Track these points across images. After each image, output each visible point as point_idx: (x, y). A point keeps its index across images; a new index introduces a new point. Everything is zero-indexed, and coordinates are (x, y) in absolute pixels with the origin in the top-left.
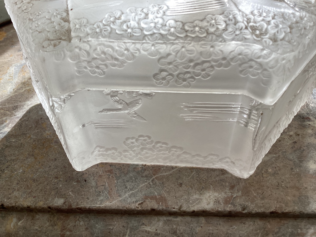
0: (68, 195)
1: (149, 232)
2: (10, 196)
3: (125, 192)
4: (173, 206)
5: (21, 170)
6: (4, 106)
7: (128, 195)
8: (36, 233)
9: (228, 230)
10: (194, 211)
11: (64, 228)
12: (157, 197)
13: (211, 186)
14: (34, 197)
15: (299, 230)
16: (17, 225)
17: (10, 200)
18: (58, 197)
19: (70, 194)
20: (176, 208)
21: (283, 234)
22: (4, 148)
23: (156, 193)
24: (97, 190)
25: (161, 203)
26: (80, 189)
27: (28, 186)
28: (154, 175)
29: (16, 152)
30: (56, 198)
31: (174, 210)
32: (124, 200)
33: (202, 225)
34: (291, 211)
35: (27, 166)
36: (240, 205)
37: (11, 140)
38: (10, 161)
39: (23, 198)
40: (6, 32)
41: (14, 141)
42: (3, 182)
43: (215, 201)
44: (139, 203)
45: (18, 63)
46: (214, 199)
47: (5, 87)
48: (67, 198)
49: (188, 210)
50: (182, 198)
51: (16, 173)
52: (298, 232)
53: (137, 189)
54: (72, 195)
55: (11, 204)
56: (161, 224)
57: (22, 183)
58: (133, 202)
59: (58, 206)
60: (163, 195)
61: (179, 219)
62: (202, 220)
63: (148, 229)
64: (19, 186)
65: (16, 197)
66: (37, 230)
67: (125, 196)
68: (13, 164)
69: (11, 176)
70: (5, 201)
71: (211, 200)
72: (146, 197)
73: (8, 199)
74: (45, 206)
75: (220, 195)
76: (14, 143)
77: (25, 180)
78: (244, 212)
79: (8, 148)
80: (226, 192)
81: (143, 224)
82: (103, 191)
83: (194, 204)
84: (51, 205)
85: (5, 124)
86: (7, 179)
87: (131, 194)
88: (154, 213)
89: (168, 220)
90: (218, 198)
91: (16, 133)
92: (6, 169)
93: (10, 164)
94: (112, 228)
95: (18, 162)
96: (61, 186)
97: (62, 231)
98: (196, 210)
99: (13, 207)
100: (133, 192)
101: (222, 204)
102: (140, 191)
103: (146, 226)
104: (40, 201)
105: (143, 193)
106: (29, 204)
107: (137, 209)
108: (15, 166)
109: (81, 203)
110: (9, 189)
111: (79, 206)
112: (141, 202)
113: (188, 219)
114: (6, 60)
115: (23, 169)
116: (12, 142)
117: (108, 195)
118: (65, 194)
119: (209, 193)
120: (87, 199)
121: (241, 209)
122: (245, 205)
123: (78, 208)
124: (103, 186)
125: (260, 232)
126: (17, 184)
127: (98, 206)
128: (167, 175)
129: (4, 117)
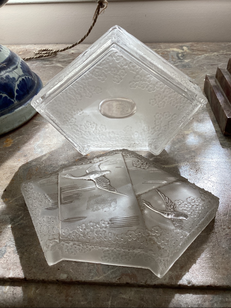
0: (69, 272)
1: (124, 299)
2: (30, 272)
3: (108, 270)
4: (141, 281)
5: (36, 253)
6: (18, 203)
7: (110, 272)
8: (49, 298)
9: (178, 298)
10: (155, 285)
12: (130, 274)
14: (47, 273)
15: (227, 299)
16: (36, 292)
17: (30, 274)
18: (63, 273)
19: (70, 271)
20: (143, 282)
21: (216, 301)
22: (22, 236)
23: (129, 272)
24: (89, 268)
25: (132, 279)
26: (77, 267)
27: (42, 265)
29: (31, 239)
30: (62, 274)
31: (142, 283)
32: (108, 276)
33: (160, 294)
34: (221, 285)
35: (39, 250)
36: (187, 280)
37: (26, 230)
38: (27, 246)
39: (39, 274)
40: (12, 139)
41: (28, 230)
42: (24, 261)
43: (170, 277)
44: (118, 278)
45: (25, 166)
46: (169, 276)
47: (17, 187)
48: (69, 274)
49: (151, 284)
50: (147, 275)
51: (32, 255)
52: (226, 300)
53: (116, 268)
54: (72, 271)
55: (31, 277)
56: (133, 293)
57: (37, 262)
58: (114, 278)
59: (63, 280)
60: (134, 273)
61: (145, 289)
62: (161, 290)
63: (124, 296)
64: (35, 265)
65: (34, 272)
66: (49, 296)
67: (108, 273)
68: (30, 248)
69: (29, 258)
70: (27, 275)
71: (167, 277)
72: (123, 274)
73: (29, 274)
74: (55, 279)
75: (173, 274)
76: (28, 232)
77: (39, 260)
78: (189, 285)
79: (25, 236)
80: (177, 272)
81: (121, 293)
82: (93, 269)
83: (155, 280)
84: (58, 278)
85: (21, 217)
86: (27, 259)
87: (112, 272)
88: (128, 285)
89: (138, 291)
90: (172, 275)
91: (29, 224)
92: (25, 252)
93: (28, 248)
94: (99, 295)
95: (33, 247)
96: (64, 265)
97: (66, 297)
98: (156, 284)
99: (32, 280)
100: (114, 270)
101: (174, 280)
102: (118, 270)
103: (122, 294)
104: (51, 276)
105: (120, 271)
106: (43, 278)
107: (116, 282)
108: (31, 250)
109: (79, 277)
110: (29, 266)
111: (77, 280)
112: (119, 277)
113: (151, 290)
114: (16, 164)
115: (37, 252)
116: (27, 232)
117: (96, 272)
118: (67, 271)
120: (82, 275)
121: (187, 283)
122: (190, 281)
123: (76, 281)
124: (92, 265)
125: (200, 300)
126: (34, 263)
127: (90, 280)
129: (20, 212)
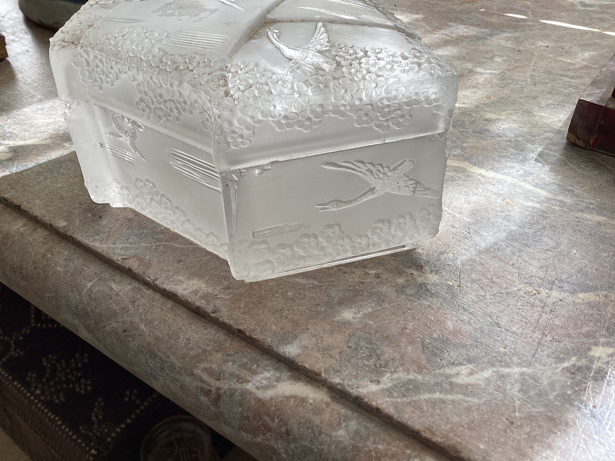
0: (74, 222)
1: (111, 289)
2: (31, 201)
3: (122, 243)
4: (150, 275)
5: (60, 185)
7: (122, 246)
8: (27, 243)
9: (184, 326)
10: (165, 290)
11: (49, 250)
12: (145, 261)
13: (208, 277)
14: (48, 211)
15: (255, 366)
16: (19, 229)
18: (65, 219)
19: (76, 222)
20: (151, 278)
21: (234, 360)
23: (148, 257)
24: (101, 229)
25: (142, 267)
26: (89, 222)
27: (52, 200)
28: (166, 241)
30: (63, 220)
31: (148, 279)
32: (114, 249)
33: (164, 308)
34: (260, 340)
36: (214, 306)
39: (38, 208)
43: (195, 290)
44: (124, 257)
46: (195, 288)
48: (70, 224)
49: (160, 285)
50: (166, 273)
51: (54, 185)
52: (251, 367)
53: (136, 245)
55: (26, 208)
56: (129, 287)
57: (50, 195)
58: (119, 254)
59: (58, 227)
60: (152, 262)
61: (149, 292)
62: (170, 304)
63: (114, 286)
64: (45, 197)
65: (35, 204)
66: (29, 241)
67: (118, 246)
68: (59, 177)
69: (48, 186)
70: (25, 203)
71: (192, 288)
72: (135, 256)
73: (28, 203)
74: (48, 222)
75: (206, 288)
77: (55, 194)
78: (212, 315)
80: (215, 289)
81: (114, 280)
82: (105, 233)
83: (171, 283)
84: (53, 223)
87: (125, 247)
88: (128, 273)
89: (138, 288)
90: (200, 290)
94: (85, 269)
96: (77, 212)
97: (46, 251)
98: (167, 289)
99: (26, 211)
100: (130, 246)
101: (198, 297)
102: (136, 249)
103: (115, 282)
104: (49, 216)
105: (137, 251)
106: (38, 215)
107: (116, 261)
109: (78, 233)
111: (73, 235)
112: (126, 257)
113: (158, 296)
117: (105, 238)
118: (72, 220)
119: (198, 281)
120: (85, 233)
121: (211, 310)
122: (218, 309)
123: (71, 237)
124: (110, 228)
125: (213, 344)
126: (46, 194)
127: (88, 242)
128: (177, 247)
